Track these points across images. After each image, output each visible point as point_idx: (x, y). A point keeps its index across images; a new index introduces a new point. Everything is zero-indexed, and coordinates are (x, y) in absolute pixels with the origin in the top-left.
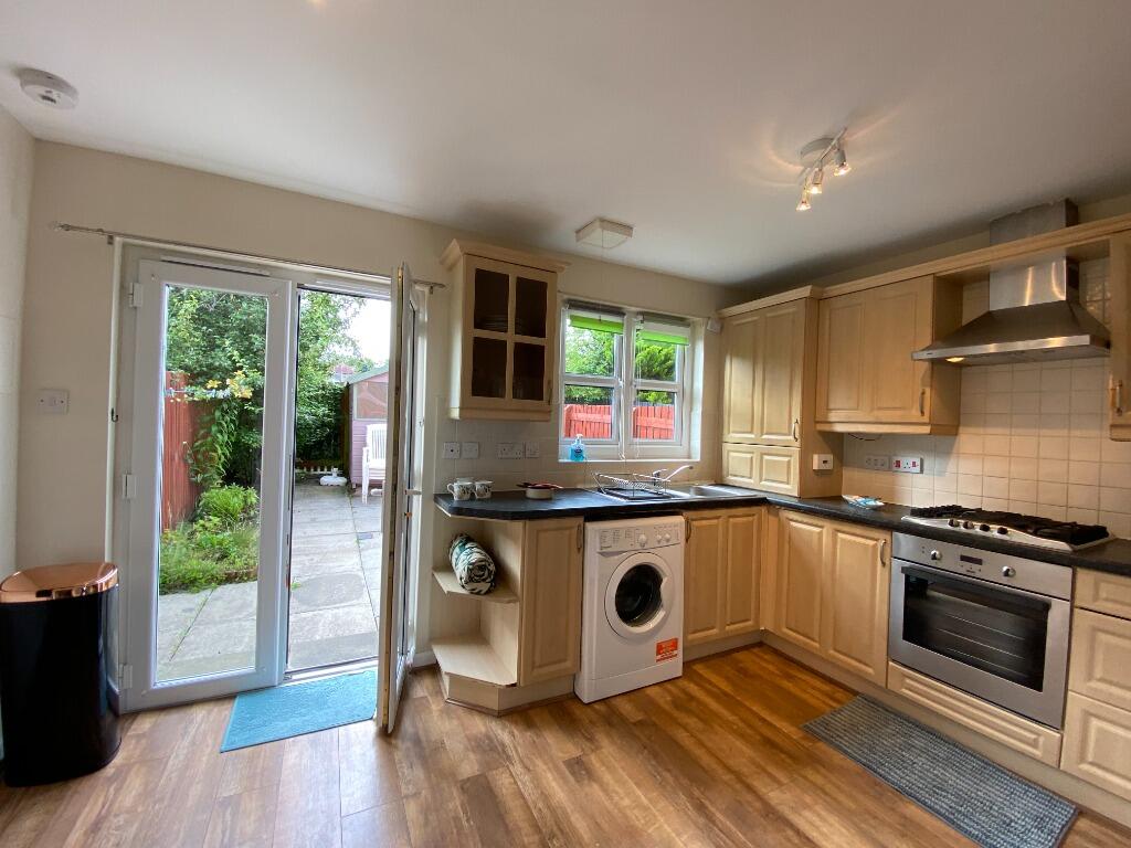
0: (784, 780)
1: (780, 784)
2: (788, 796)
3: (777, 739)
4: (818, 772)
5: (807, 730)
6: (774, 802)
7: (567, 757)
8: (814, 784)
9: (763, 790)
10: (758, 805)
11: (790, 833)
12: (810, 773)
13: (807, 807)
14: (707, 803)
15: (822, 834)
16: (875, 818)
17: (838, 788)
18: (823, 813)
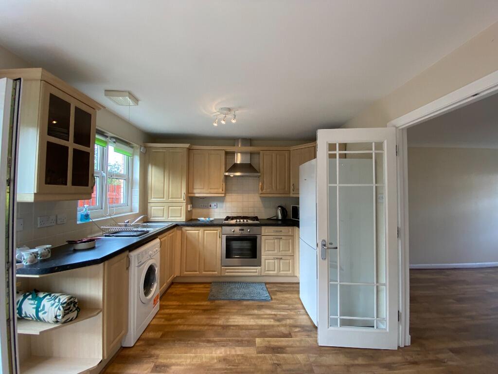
0: (218, 317)
1: (219, 318)
2: (223, 320)
3: (206, 308)
4: (222, 309)
5: (209, 300)
6: (222, 324)
7: (150, 370)
8: (224, 312)
9: (216, 323)
10: (220, 328)
11: (232, 327)
12: (221, 310)
13: (229, 319)
14: (209, 339)
15: (237, 322)
16: (241, 310)
17: (229, 309)
18: (233, 317)
